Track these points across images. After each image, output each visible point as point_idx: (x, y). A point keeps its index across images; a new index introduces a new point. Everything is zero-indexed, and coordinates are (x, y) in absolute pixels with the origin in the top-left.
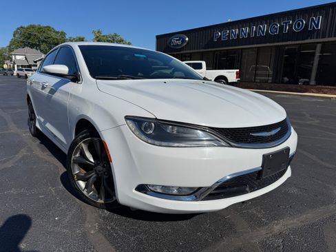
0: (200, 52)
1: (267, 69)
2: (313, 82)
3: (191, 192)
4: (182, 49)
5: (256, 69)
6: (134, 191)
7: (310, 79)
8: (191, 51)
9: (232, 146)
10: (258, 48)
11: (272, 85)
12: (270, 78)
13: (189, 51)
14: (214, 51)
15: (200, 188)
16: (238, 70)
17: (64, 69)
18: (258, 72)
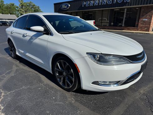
0: (76, 12)
1: (106, 20)
2: (123, 25)
3: (116, 83)
4: (67, 10)
5: (102, 20)
6: (91, 84)
7: (122, 24)
8: (72, 11)
9: (132, 63)
10: (102, 10)
11: (109, 27)
12: (108, 24)
13: (71, 11)
14: (82, 11)
15: (119, 81)
16: (94, 21)
17: (41, 28)
18: (103, 21)
